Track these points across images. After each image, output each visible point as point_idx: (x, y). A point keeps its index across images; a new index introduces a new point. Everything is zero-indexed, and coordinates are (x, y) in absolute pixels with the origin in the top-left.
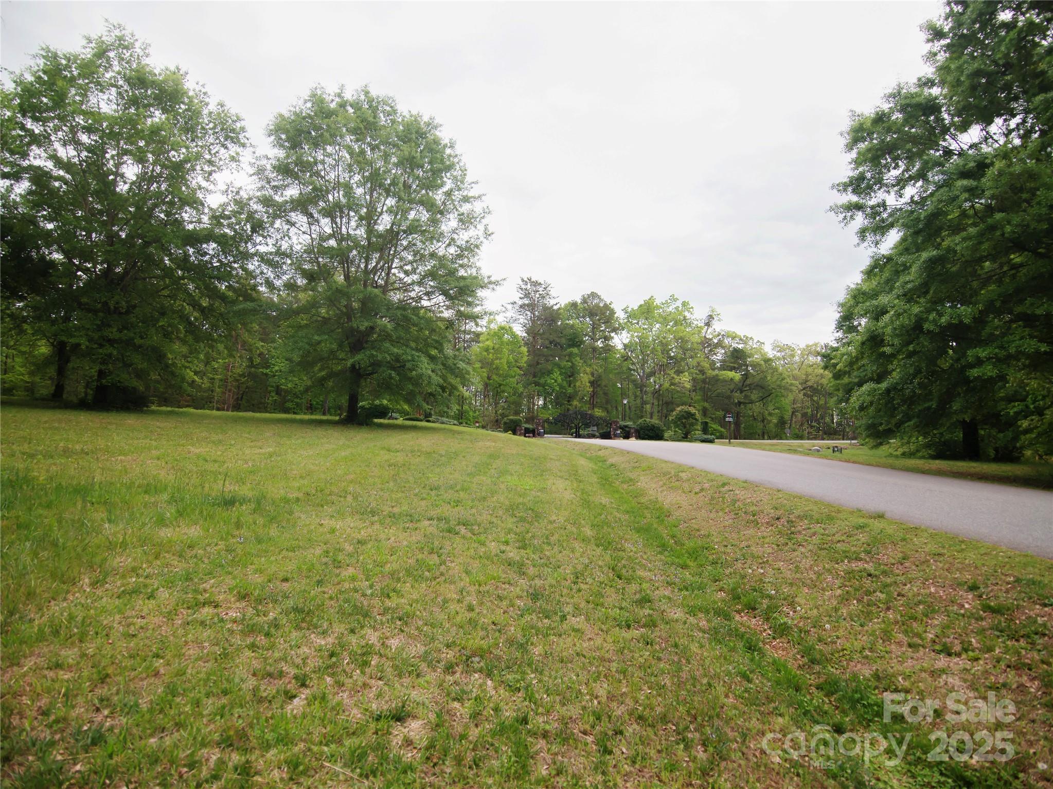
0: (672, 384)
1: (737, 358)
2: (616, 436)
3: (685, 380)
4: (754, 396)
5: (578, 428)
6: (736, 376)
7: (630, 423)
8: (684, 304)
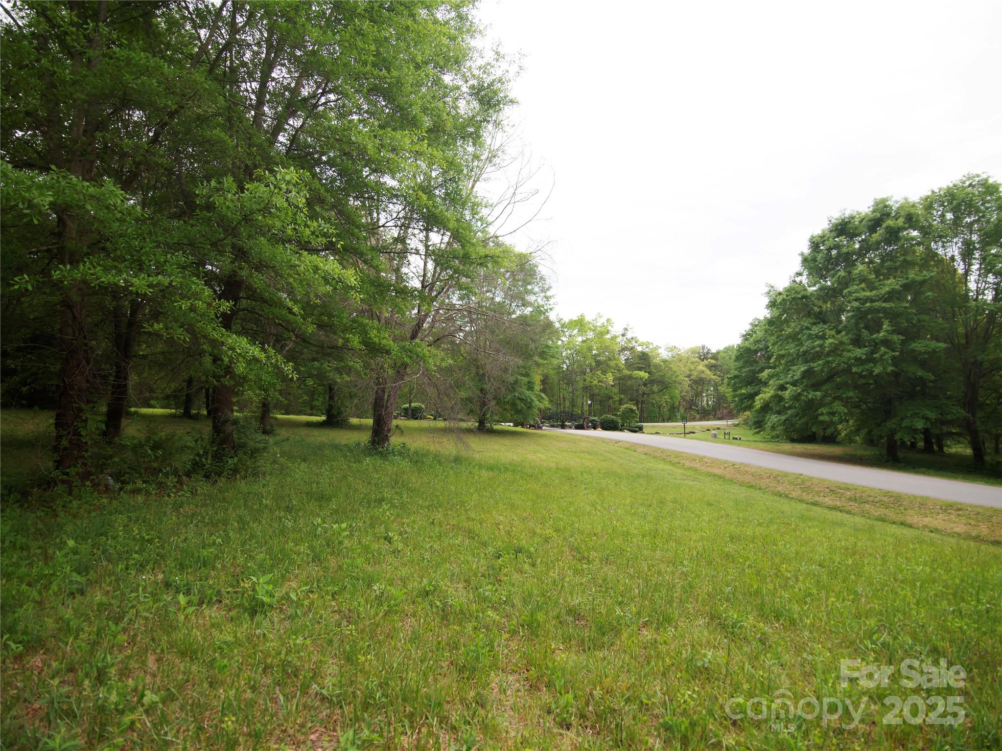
0: (599, 381)
1: (643, 360)
2: (588, 428)
3: (610, 378)
4: (655, 388)
5: (563, 422)
6: (643, 375)
7: (596, 418)
8: (608, 320)
